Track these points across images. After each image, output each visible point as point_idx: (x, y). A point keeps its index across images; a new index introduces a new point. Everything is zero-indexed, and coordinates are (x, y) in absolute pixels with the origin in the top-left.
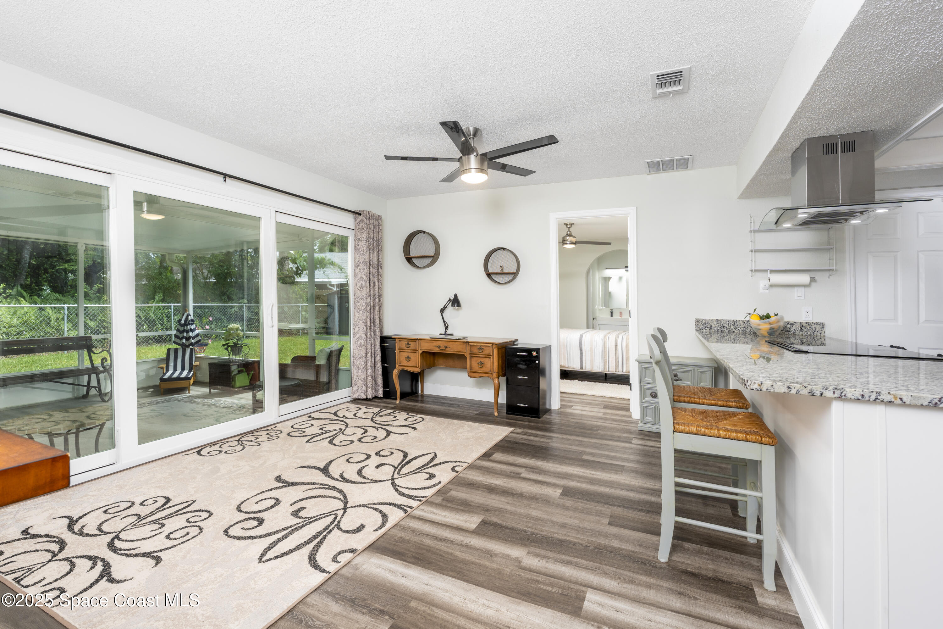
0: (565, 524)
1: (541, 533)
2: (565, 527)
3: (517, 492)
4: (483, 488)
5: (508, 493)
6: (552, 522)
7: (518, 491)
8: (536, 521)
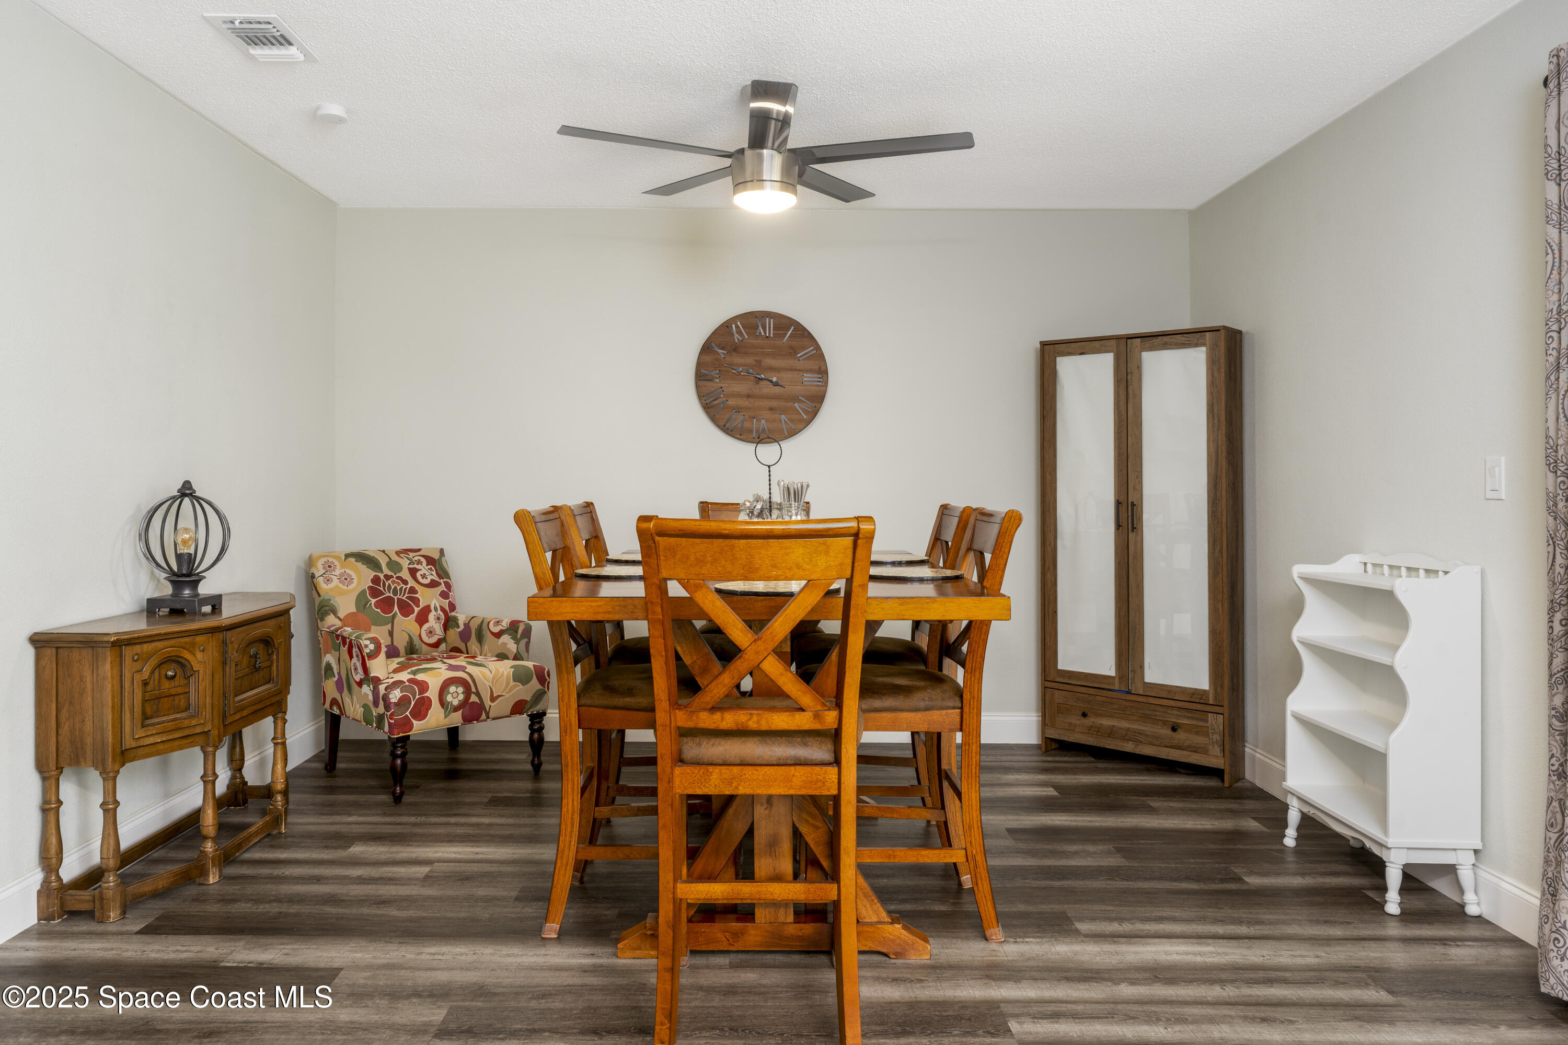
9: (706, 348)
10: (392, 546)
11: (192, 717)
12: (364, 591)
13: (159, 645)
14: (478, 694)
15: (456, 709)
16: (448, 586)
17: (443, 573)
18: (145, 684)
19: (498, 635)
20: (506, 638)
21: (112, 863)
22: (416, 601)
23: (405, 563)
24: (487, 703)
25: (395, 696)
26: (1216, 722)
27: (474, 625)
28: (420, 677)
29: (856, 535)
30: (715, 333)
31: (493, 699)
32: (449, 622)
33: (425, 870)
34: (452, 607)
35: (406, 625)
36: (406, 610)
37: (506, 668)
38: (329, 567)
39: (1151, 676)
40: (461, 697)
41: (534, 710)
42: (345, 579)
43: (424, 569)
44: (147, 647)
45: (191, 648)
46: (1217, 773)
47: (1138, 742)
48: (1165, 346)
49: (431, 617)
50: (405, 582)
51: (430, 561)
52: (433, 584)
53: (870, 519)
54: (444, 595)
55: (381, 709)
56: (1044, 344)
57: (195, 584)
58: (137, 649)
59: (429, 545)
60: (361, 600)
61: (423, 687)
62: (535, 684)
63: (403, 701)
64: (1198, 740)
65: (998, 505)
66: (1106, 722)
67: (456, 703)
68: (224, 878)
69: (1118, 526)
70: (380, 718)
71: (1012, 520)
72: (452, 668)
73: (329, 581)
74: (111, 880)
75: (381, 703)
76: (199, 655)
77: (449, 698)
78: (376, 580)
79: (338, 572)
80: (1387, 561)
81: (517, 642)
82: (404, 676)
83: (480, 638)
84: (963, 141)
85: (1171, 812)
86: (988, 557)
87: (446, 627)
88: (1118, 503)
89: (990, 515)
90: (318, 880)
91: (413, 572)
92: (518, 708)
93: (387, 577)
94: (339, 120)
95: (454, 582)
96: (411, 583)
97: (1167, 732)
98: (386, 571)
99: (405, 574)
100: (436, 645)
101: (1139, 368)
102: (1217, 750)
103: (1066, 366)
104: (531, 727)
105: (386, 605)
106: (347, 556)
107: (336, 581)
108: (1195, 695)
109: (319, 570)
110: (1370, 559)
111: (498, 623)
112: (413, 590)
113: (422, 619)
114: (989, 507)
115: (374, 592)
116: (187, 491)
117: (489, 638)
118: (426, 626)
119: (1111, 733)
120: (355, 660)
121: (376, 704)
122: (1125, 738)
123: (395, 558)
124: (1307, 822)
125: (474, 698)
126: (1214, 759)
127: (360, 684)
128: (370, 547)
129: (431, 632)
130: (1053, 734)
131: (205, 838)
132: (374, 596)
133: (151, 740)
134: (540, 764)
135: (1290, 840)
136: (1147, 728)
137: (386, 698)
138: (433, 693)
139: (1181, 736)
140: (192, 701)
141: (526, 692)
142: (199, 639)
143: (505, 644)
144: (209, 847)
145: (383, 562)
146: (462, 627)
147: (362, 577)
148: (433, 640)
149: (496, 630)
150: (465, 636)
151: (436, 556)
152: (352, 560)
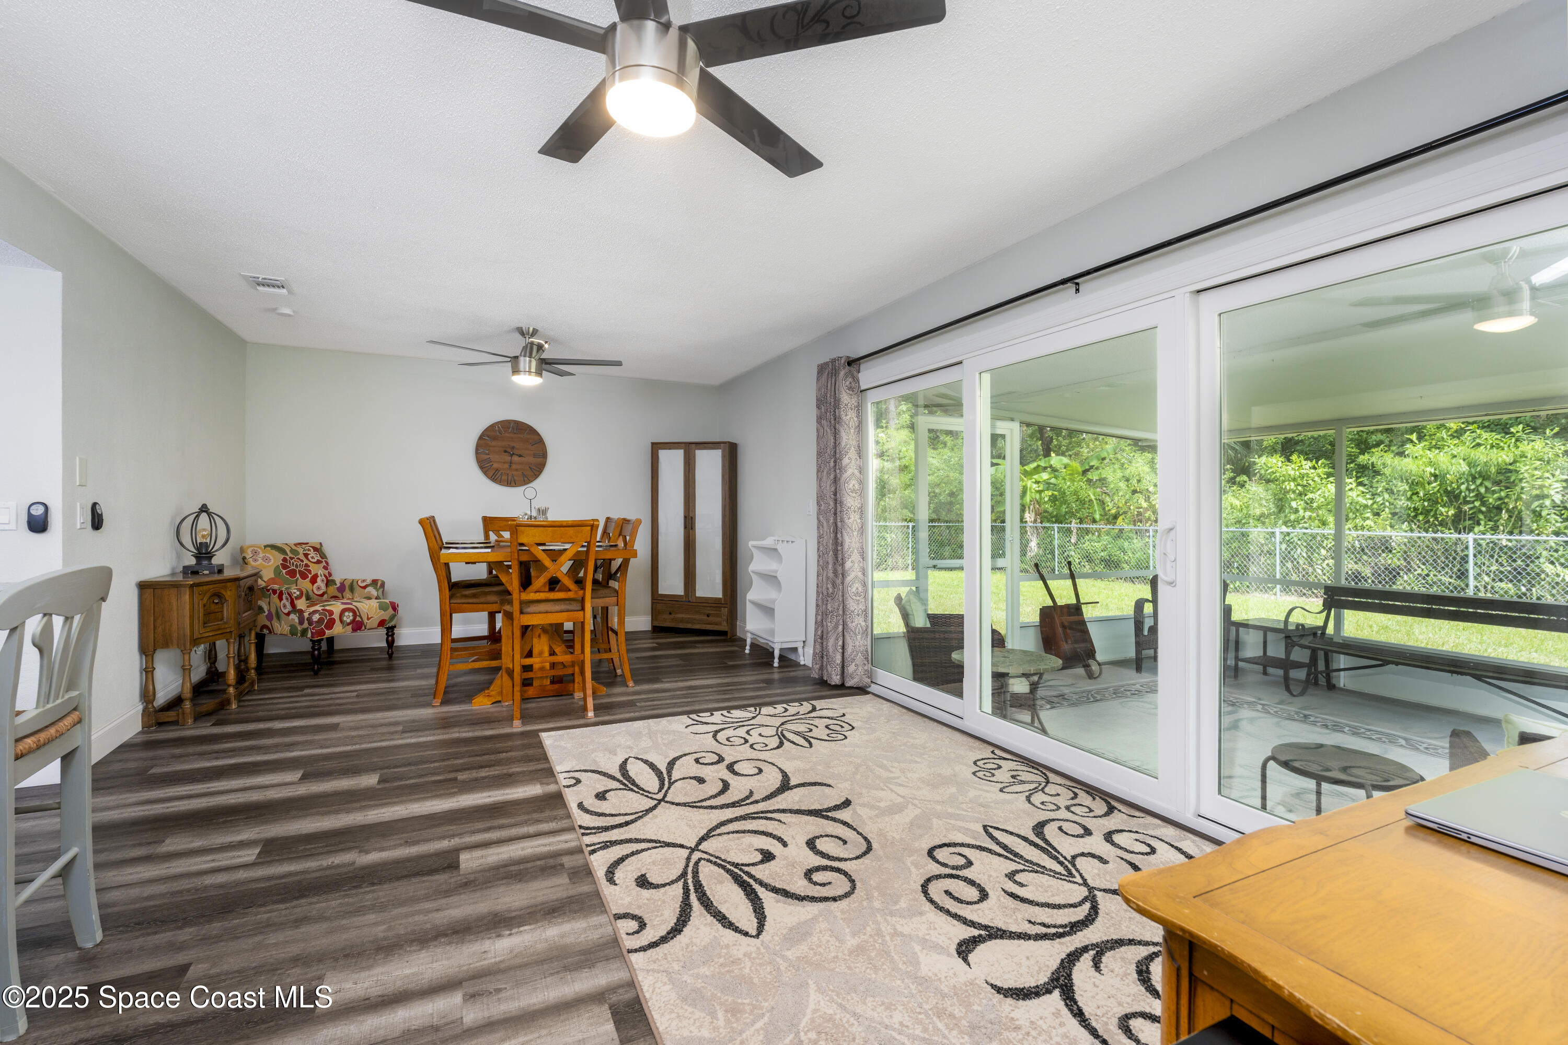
0: (297, 927)
1: (342, 893)
2: (296, 921)
3: (435, 943)
4: (520, 917)
5: (456, 932)
6: (327, 919)
7: (436, 946)
8: (361, 907)
9: (481, 438)
10: (292, 541)
11: (225, 623)
12: (278, 566)
13: (211, 586)
14: (360, 616)
15: (349, 624)
16: (327, 563)
17: (323, 556)
18: (204, 606)
19: (365, 587)
20: (370, 589)
21: (187, 694)
22: (310, 572)
23: (301, 551)
24: (365, 621)
25: (316, 617)
26: (725, 611)
27: (347, 584)
28: (328, 608)
29: (592, 526)
30: (486, 430)
31: (368, 619)
32: (329, 582)
33: (355, 694)
34: (330, 574)
35: (305, 584)
36: (304, 577)
37: (374, 603)
38: (255, 553)
39: (699, 594)
40: (351, 618)
41: (390, 625)
42: (266, 559)
43: (312, 553)
44: (205, 588)
45: (225, 588)
46: (724, 633)
47: (693, 623)
48: (705, 448)
49: (319, 580)
50: (302, 561)
51: (315, 549)
52: (318, 562)
53: (597, 520)
54: (325, 568)
55: (306, 625)
56: (653, 444)
57: (210, 558)
58: (201, 588)
59: (314, 540)
60: (276, 570)
61: (331, 613)
62: (391, 611)
63: (320, 621)
64: (718, 620)
65: (631, 516)
66: (680, 616)
67: (348, 621)
68: (239, 706)
69: (685, 527)
70: (304, 632)
71: (639, 522)
72: (343, 603)
73: (256, 560)
74: (187, 705)
75: (306, 622)
76: (229, 593)
77: (345, 619)
78: (285, 560)
79: (261, 555)
80: (781, 539)
81: (377, 590)
82: (318, 608)
83: (352, 589)
84: (619, 364)
85: (703, 648)
86: (628, 538)
87: (327, 585)
88: (685, 517)
89: (629, 521)
90: (297, 702)
91: (306, 555)
92: (382, 623)
93: (291, 558)
94: (289, 315)
95: (330, 561)
96: (306, 561)
97: (705, 617)
98: (290, 555)
99: (302, 557)
100: (322, 595)
101: (694, 457)
102: (725, 623)
103: (663, 454)
104: (387, 634)
105: (292, 573)
106: (265, 547)
107: (260, 561)
108: (716, 600)
109: (249, 555)
110: (776, 538)
111: (364, 581)
112: (307, 565)
113: (314, 580)
114: (628, 518)
115: (284, 567)
116: (204, 509)
117: (357, 589)
118: (316, 585)
119: (682, 621)
120: (284, 601)
121: (301, 623)
122: (687, 622)
123: (294, 547)
124: (753, 645)
125: (358, 619)
126: (724, 627)
127: (288, 614)
128: (279, 542)
129: (319, 588)
130: (657, 624)
131: (229, 686)
132: (284, 569)
133: (207, 634)
134: (392, 653)
135: (747, 651)
136: (697, 617)
137: (309, 620)
138: (336, 616)
139: (711, 619)
140: (225, 616)
141: (386, 615)
142: (229, 584)
143: (369, 592)
144: (231, 690)
145: (288, 551)
146: (338, 585)
147: (276, 559)
148: (320, 592)
149: (363, 585)
150: (342, 589)
151: (318, 547)
152: (269, 549)
